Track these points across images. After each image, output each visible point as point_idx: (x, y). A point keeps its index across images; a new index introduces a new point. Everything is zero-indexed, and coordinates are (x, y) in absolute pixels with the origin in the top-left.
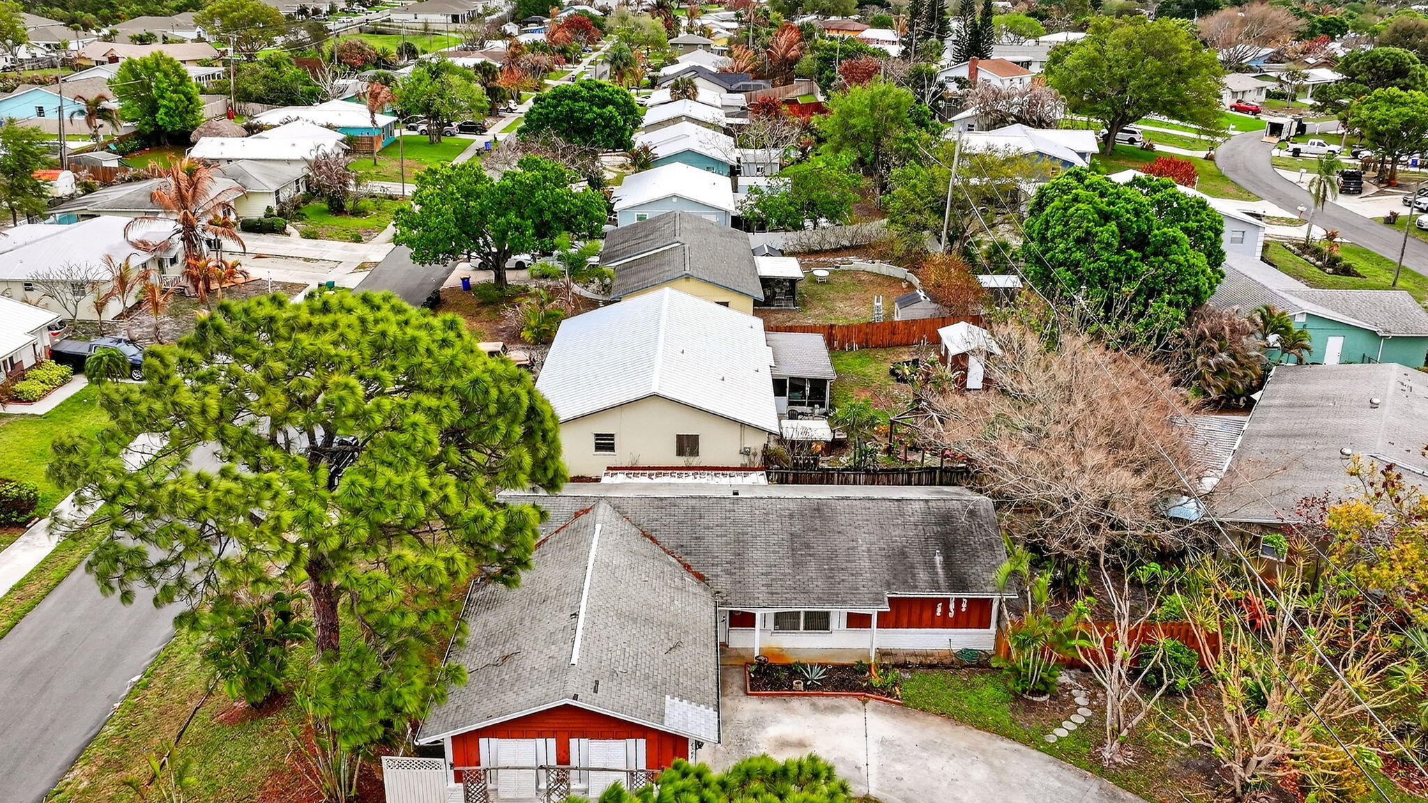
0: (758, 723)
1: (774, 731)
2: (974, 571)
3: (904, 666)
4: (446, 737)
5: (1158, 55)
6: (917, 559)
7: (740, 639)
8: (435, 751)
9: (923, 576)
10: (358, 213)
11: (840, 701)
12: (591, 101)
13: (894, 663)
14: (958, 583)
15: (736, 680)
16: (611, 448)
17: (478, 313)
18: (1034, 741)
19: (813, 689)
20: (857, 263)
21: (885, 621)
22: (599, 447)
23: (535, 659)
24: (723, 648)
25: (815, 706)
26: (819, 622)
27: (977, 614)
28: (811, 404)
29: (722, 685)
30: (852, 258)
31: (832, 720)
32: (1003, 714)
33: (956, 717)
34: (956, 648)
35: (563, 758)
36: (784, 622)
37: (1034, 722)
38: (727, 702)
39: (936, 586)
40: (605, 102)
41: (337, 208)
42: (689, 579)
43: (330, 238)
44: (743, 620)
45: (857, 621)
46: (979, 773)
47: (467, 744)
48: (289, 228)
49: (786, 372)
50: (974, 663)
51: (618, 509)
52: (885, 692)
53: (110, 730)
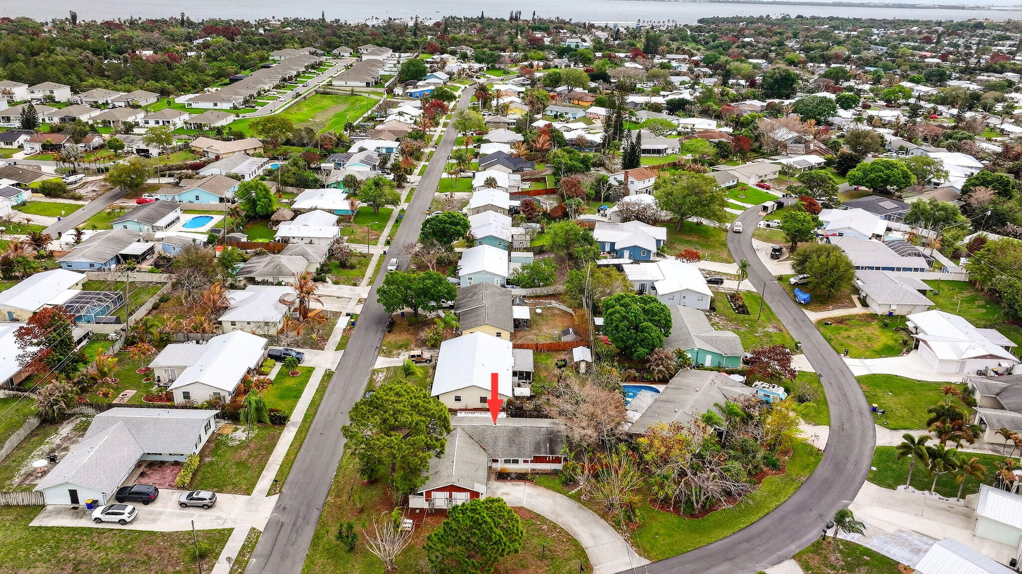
0: (498, 488)
1: (502, 490)
2: (557, 448)
3: (537, 474)
4: (424, 491)
5: (696, 194)
6: (542, 445)
7: (494, 465)
8: (422, 494)
9: (543, 450)
10: (352, 267)
11: (518, 483)
12: (451, 223)
13: (535, 473)
14: (552, 452)
15: (493, 476)
16: (460, 400)
17: (409, 330)
18: (565, 494)
19: (512, 479)
20: (554, 303)
21: (532, 462)
22: (456, 400)
23: (444, 473)
24: (490, 468)
25: (512, 484)
26: (516, 462)
27: (557, 460)
28: (526, 379)
29: (488, 479)
30: (553, 302)
31: (517, 488)
32: (560, 487)
33: (548, 487)
34: (552, 468)
35: (451, 496)
36: (507, 461)
37: (566, 489)
38: (491, 482)
39: (546, 453)
40: (457, 224)
41: (343, 265)
42: (482, 450)
43: (344, 283)
44: (495, 461)
45: (526, 462)
46: (550, 501)
47: (428, 494)
48: (327, 279)
49: (517, 369)
50: (555, 473)
51: (463, 429)
52: (531, 481)
53: (333, 487)
